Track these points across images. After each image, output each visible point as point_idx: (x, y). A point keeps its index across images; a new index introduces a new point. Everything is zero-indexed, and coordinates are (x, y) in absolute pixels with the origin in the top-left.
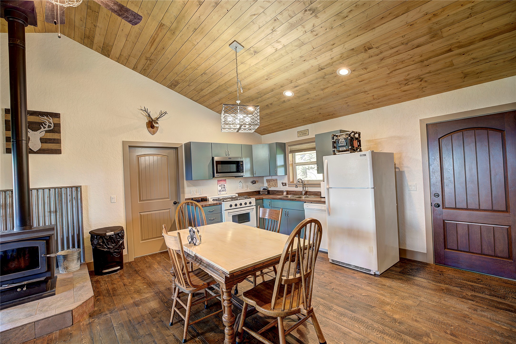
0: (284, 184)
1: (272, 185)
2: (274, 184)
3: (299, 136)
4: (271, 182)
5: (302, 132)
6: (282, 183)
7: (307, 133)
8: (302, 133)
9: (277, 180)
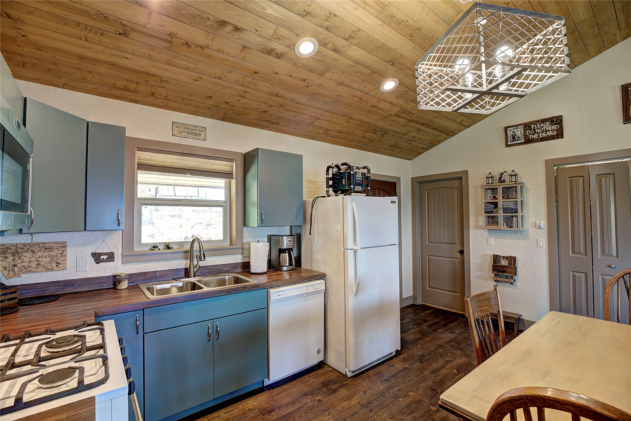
0: (105, 257)
1: (34, 265)
2: (48, 259)
3: (176, 132)
4: (29, 255)
5: (188, 129)
6: (94, 255)
7: (202, 136)
8: (186, 130)
9: (64, 246)
